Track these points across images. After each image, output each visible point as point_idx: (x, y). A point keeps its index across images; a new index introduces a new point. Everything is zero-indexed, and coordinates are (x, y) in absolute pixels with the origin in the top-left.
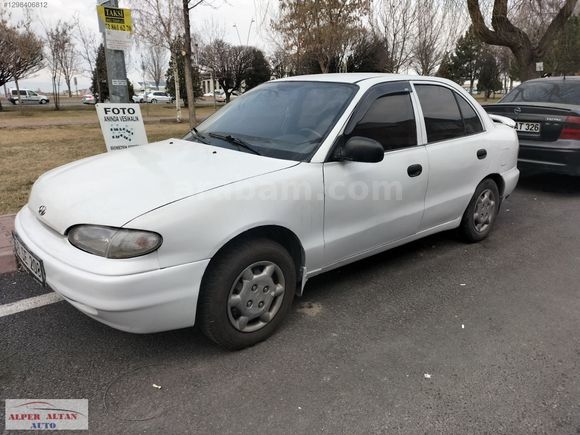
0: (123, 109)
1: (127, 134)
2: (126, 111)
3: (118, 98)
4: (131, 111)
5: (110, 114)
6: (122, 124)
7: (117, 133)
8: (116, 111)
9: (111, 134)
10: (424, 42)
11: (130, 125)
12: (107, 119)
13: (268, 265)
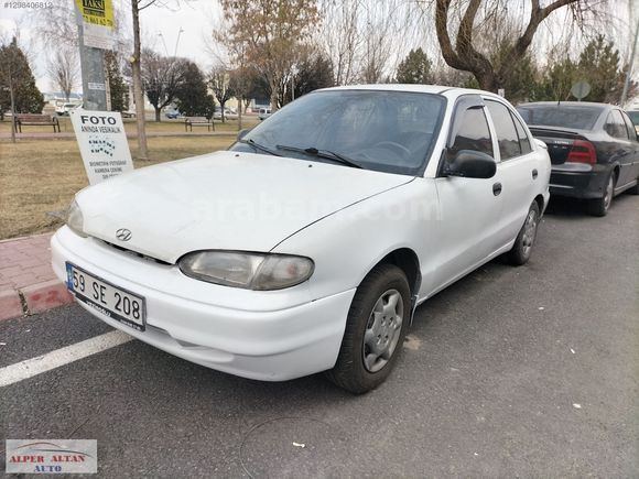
0: (103, 119)
1: (107, 148)
2: (106, 120)
3: (96, 105)
4: (112, 121)
5: (88, 123)
6: (101, 136)
7: (96, 147)
8: (94, 120)
9: (90, 147)
10: (373, 64)
11: (111, 137)
12: (84, 129)
13: (393, 293)
